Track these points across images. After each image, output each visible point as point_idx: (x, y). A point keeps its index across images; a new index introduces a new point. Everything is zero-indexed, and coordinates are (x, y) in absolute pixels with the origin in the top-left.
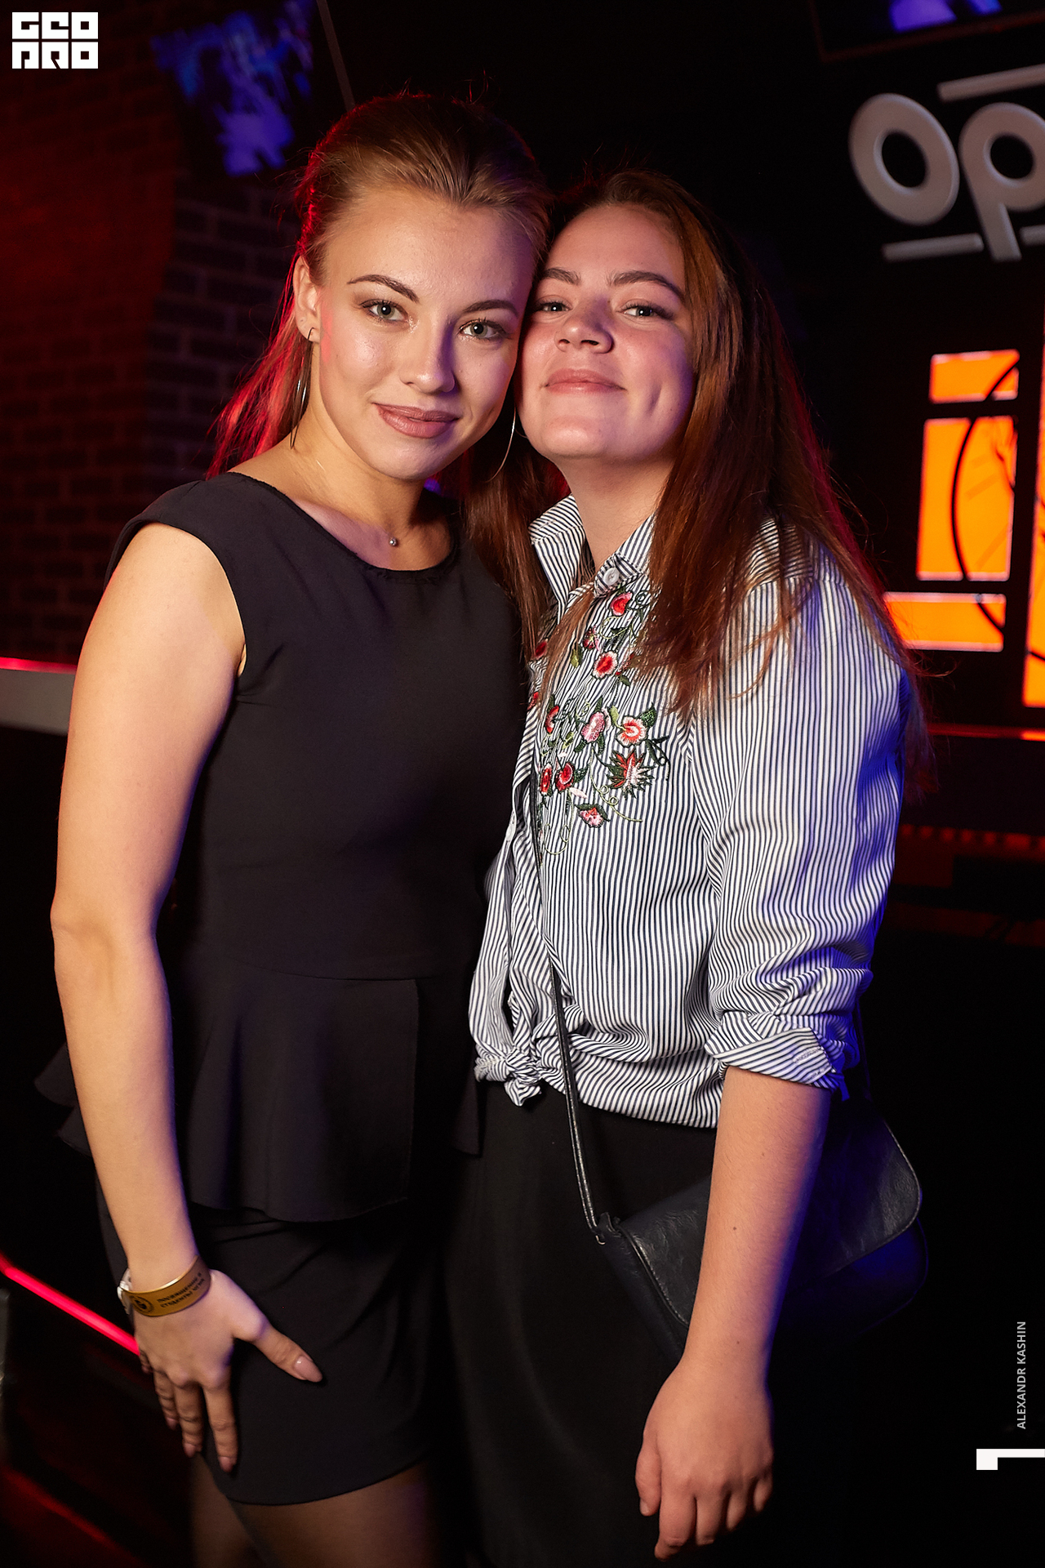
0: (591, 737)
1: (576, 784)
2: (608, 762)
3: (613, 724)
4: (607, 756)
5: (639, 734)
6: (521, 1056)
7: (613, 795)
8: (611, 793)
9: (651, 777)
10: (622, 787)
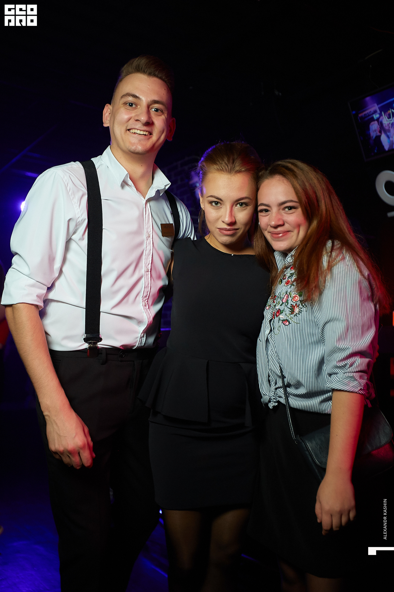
0: (285, 301)
1: (281, 314)
2: (290, 307)
3: (290, 297)
4: (289, 306)
5: (298, 299)
6: (272, 393)
7: (291, 316)
8: (290, 316)
9: (302, 311)
10: (293, 314)
